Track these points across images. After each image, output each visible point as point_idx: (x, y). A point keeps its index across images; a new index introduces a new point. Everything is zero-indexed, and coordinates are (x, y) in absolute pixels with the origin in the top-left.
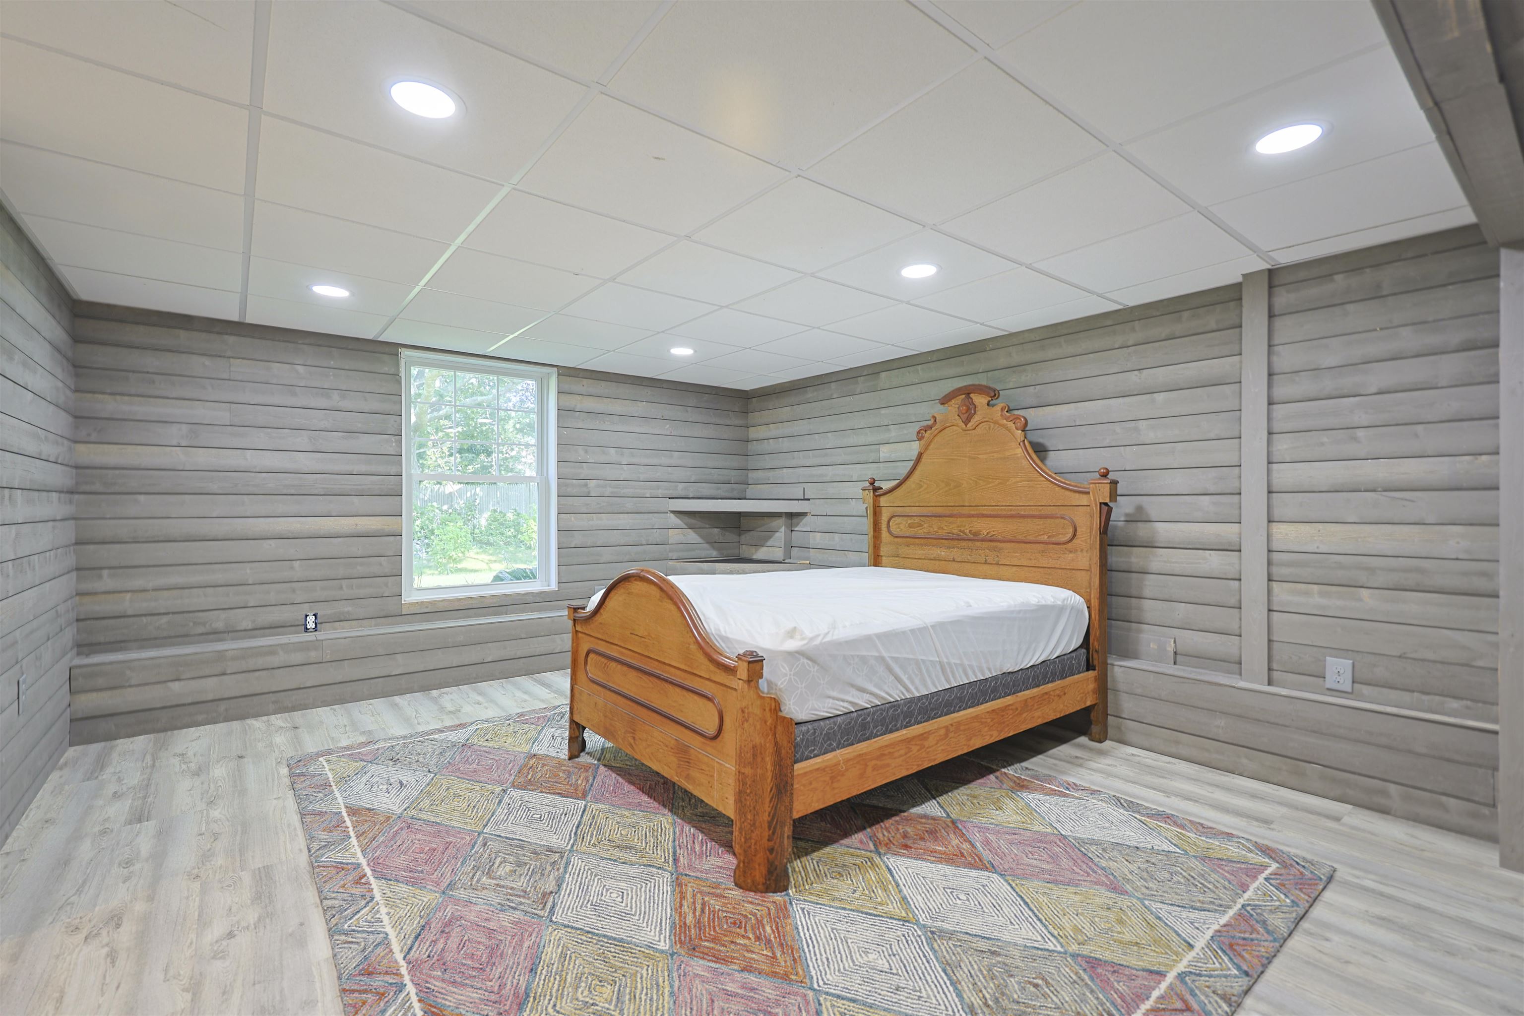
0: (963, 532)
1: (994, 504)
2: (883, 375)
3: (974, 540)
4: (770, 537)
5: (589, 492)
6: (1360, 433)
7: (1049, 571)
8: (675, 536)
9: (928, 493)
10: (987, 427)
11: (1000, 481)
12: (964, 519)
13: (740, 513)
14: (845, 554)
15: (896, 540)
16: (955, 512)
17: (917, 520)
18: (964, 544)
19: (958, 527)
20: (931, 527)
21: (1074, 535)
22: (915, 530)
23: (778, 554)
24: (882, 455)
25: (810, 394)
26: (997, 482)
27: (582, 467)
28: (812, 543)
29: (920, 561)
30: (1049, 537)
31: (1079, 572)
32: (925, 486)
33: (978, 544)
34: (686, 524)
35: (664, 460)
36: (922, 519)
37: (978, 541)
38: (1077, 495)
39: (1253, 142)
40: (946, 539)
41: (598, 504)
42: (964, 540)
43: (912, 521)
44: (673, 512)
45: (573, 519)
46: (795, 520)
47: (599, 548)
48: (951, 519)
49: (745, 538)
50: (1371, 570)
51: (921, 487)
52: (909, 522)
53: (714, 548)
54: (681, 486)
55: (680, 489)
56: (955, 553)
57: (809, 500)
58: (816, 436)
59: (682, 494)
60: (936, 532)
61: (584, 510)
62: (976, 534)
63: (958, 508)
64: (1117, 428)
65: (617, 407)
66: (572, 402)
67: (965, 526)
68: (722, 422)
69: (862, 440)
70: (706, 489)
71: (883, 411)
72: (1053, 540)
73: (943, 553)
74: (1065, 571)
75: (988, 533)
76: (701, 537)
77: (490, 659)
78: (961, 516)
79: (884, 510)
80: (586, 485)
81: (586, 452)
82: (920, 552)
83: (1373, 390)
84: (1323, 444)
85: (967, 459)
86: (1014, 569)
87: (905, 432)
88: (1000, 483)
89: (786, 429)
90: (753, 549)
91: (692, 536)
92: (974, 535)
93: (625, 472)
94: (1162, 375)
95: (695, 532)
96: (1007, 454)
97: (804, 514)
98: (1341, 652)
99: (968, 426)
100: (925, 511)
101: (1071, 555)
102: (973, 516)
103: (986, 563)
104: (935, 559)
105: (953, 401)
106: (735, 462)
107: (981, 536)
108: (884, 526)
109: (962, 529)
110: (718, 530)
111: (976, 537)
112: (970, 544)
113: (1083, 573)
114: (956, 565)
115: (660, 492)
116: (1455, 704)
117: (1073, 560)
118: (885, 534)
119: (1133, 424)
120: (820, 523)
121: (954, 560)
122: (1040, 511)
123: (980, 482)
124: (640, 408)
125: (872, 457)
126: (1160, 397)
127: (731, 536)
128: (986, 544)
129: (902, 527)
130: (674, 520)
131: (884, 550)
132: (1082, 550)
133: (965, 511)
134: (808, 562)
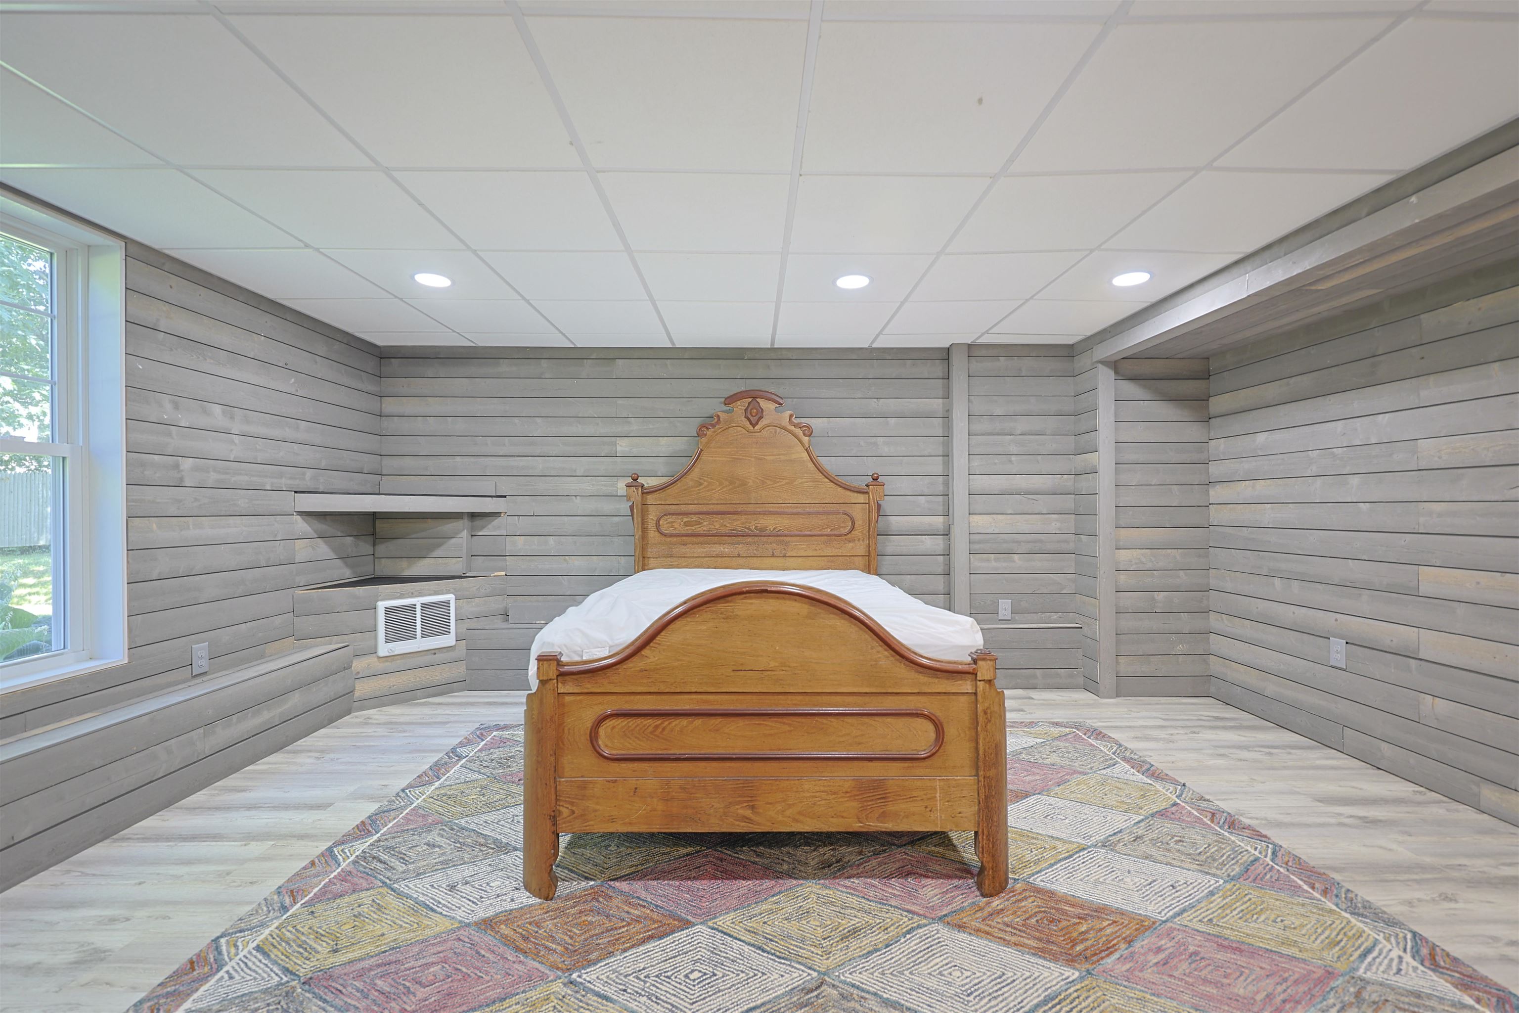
0: (749, 529)
1: (781, 502)
2: (620, 362)
3: (761, 536)
4: (439, 546)
5: (181, 479)
6: (1013, 458)
7: (832, 558)
8: (303, 550)
9: (708, 491)
10: (773, 431)
11: (787, 481)
12: (749, 516)
13: (374, 514)
14: (565, 560)
15: (668, 539)
16: (739, 510)
17: (695, 518)
18: (749, 539)
19: (743, 524)
20: (713, 525)
21: (853, 528)
22: (693, 528)
23: (455, 566)
24: (619, 448)
25: (505, 367)
26: (784, 482)
27: (169, 434)
28: (509, 549)
29: (699, 559)
30: (831, 530)
31: (856, 558)
32: (706, 484)
33: (764, 539)
34: (315, 532)
35: (289, 433)
36: (701, 516)
37: (765, 536)
38: (856, 494)
39: (1112, 278)
40: (729, 536)
41: (196, 500)
42: (749, 536)
43: (689, 519)
44: (301, 513)
45: (154, 526)
46: (478, 522)
47: (198, 578)
48: (735, 517)
49: (381, 549)
50: (1019, 542)
51: (701, 484)
52: (685, 520)
53: (347, 565)
54: (309, 473)
55: (308, 479)
56: (741, 549)
57: (505, 497)
58: (516, 420)
59: (311, 486)
60: (717, 529)
61: (173, 511)
62: (761, 530)
63: (742, 506)
64: (862, 441)
65: (224, 337)
66: (151, 312)
67: (750, 523)
68: (354, 386)
69: (590, 429)
70: (338, 480)
71: (620, 401)
72: (835, 532)
73: (726, 550)
74: (845, 558)
75: (774, 529)
76: (334, 550)
77: (27, 832)
78: (746, 513)
79: (651, 509)
80: (177, 466)
81: (176, 407)
82: (699, 550)
83: (1019, 433)
84: (995, 464)
85: (753, 459)
86: (800, 559)
87: (651, 427)
88: (787, 483)
89: (435, 406)
90: (404, 563)
91: (323, 549)
92: (760, 531)
93: (236, 448)
94: (892, 405)
95: (326, 542)
96: (794, 456)
97: (496, 515)
98: (1005, 595)
99: (756, 428)
100: (704, 508)
101: (851, 544)
102: (760, 513)
103: (773, 556)
104: (717, 556)
105: (739, 403)
106: (370, 442)
107: (768, 532)
108: (651, 525)
109: (747, 525)
110: (351, 538)
111: (761, 533)
112: (756, 539)
113: (860, 558)
114: (741, 561)
115: (284, 482)
116: (1055, 616)
117: (852, 548)
118: (652, 534)
119: (873, 440)
120: (523, 524)
121: (739, 556)
122: (824, 508)
123: (767, 481)
124: (253, 345)
125: (605, 450)
126: (892, 421)
127: (365, 547)
128: (772, 539)
129: (676, 525)
130: (301, 525)
131: (651, 552)
132: (859, 540)
133: (751, 508)
134: (503, 573)
